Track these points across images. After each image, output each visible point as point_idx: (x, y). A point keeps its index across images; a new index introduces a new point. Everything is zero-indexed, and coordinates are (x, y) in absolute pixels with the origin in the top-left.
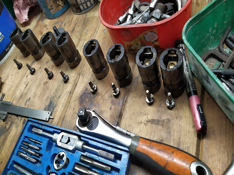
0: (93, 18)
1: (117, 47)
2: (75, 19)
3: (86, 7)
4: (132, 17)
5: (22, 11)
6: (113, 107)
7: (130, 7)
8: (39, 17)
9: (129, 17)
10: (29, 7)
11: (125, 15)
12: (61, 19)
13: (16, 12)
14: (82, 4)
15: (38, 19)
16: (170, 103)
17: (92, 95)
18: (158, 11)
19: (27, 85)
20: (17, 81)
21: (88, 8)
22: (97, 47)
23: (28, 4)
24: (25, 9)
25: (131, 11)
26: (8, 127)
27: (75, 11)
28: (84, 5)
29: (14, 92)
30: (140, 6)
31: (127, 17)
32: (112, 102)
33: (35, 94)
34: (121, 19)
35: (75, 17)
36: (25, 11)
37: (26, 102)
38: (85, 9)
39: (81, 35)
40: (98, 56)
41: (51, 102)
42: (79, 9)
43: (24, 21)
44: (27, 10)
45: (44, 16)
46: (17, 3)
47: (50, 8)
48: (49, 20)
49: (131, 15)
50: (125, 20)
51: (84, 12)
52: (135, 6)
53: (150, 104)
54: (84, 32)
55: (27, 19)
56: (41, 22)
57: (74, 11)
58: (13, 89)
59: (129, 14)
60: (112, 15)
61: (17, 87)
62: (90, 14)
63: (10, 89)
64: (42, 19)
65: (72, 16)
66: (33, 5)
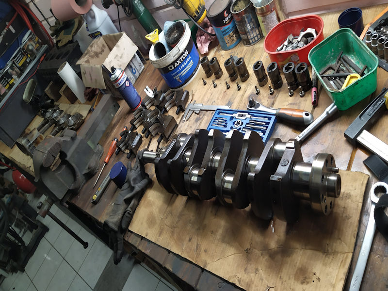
0: (259, 48)
1: (273, 64)
2: (245, 50)
3: (254, 41)
4: (287, 47)
5: (203, 45)
6: (269, 100)
7: (286, 41)
8: (216, 49)
9: (285, 47)
10: (209, 42)
11: (282, 46)
12: (234, 50)
13: (199, 45)
14: (251, 39)
15: (215, 51)
16: (302, 93)
17: (256, 95)
18: (302, 42)
19: (212, 94)
20: (204, 93)
21: (256, 41)
22: (261, 65)
23: (209, 40)
24: (206, 43)
25: (286, 43)
26: (201, 117)
27: (246, 43)
28: (253, 39)
29: (203, 99)
30: (293, 39)
31: (283, 47)
32: (269, 98)
33: (218, 98)
34: (279, 48)
35: (246, 48)
36: (205, 45)
37: (213, 103)
38: (253, 42)
39: (250, 61)
40: (262, 70)
41: (229, 101)
42: (249, 42)
43: (205, 52)
44: (208, 44)
45: (220, 48)
46: (200, 39)
47: (227, 42)
48: (225, 51)
49: (286, 46)
50: (281, 49)
51: (252, 44)
52: (289, 40)
53: (291, 96)
54: (252, 58)
55: (208, 51)
56: (218, 53)
57: (244, 44)
58: (201, 97)
59: (284, 45)
60: (273, 46)
61: (205, 95)
62: (257, 46)
63: (199, 98)
64: (218, 50)
65: (242, 48)
66: (212, 40)
